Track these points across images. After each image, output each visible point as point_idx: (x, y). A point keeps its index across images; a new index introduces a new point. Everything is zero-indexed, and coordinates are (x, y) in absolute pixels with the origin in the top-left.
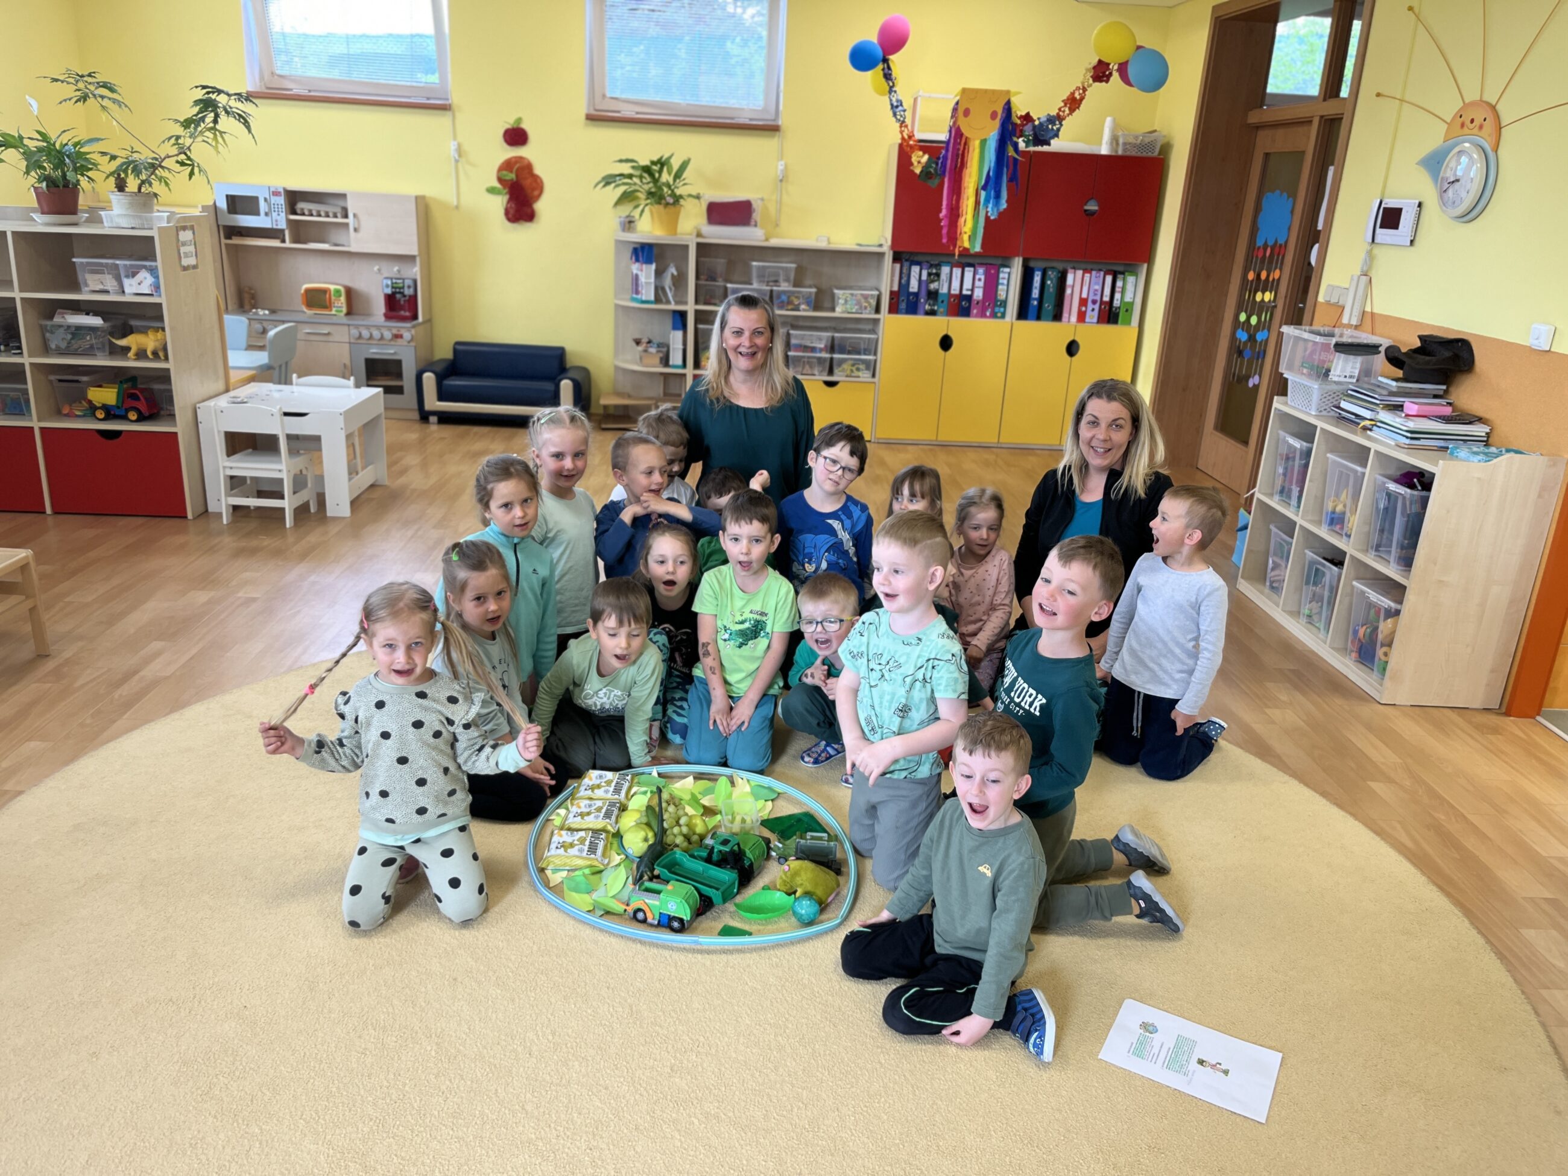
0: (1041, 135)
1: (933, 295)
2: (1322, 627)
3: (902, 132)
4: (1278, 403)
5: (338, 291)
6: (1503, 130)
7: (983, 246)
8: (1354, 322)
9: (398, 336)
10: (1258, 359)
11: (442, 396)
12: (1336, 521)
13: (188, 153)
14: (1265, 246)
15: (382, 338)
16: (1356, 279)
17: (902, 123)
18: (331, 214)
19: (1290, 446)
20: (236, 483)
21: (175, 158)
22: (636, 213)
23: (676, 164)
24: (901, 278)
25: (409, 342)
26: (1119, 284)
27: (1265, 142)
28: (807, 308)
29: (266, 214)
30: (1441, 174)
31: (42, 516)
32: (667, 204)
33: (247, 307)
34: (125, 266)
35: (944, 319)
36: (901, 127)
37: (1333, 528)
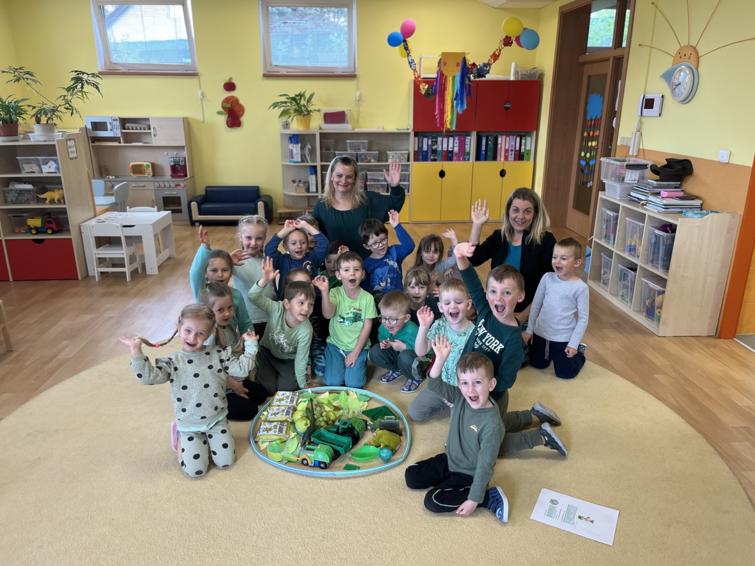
0: (482, 72)
1: (434, 152)
2: (628, 300)
3: (414, 75)
4: (601, 195)
5: (148, 165)
6: (700, 59)
7: (456, 127)
8: (635, 154)
9: (178, 185)
10: (591, 174)
11: (201, 213)
12: (632, 250)
13: (70, 103)
14: (591, 120)
15: (170, 186)
16: (634, 133)
17: (415, 70)
18: (142, 129)
19: (608, 215)
20: (101, 261)
21: (64, 106)
22: (290, 120)
23: (307, 96)
24: (418, 144)
25: (183, 188)
26: (523, 141)
27: (589, 70)
28: (374, 161)
29: (111, 130)
30: (672, 81)
31: (8, 282)
32: (304, 115)
33: (104, 175)
34: (42, 159)
35: (441, 162)
36: (414, 72)
37: (631, 253)
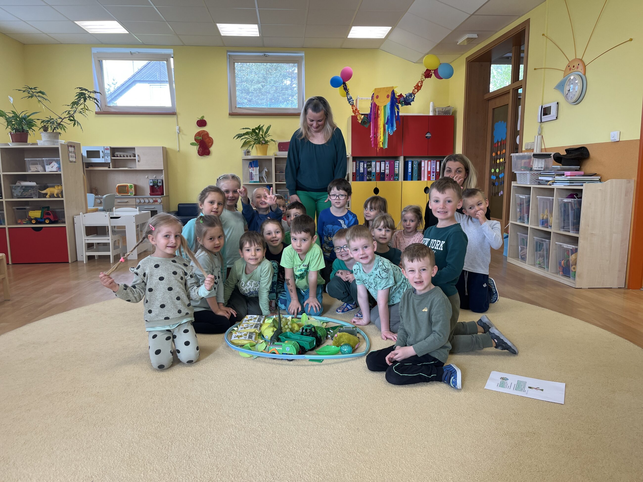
0: (407, 101)
1: (370, 173)
2: (545, 267)
3: (353, 108)
4: (513, 184)
5: (131, 187)
6: (586, 67)
9: (155, 201)
10: (501, 185)
12: (545, 222)
13: (73, 117)
14: (498, 142)
15: (149, 202)
16: (536, 137)
17: (353, 105)
18: (128, 156)
19: (521, 199)
20: (90, 246)
21: (68, 118)
22: (250, 149)
23: (265, 129)
24: (356, 167)
25: (160, 203)
27: (492, 105)
29: (103, 157)
30: (564, 89)
32: (262, 144)
34: (46, 160)
35: (375, 182)
36: (352, 107)
37: (544, 226)
